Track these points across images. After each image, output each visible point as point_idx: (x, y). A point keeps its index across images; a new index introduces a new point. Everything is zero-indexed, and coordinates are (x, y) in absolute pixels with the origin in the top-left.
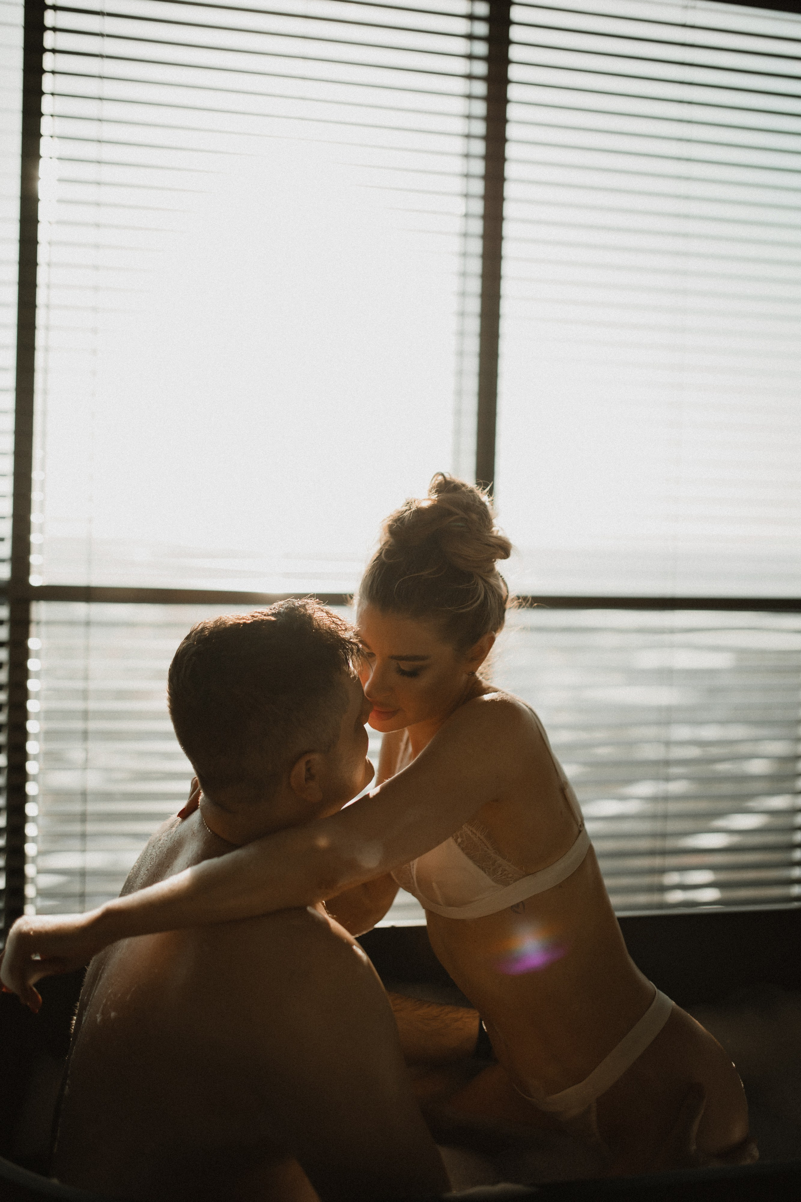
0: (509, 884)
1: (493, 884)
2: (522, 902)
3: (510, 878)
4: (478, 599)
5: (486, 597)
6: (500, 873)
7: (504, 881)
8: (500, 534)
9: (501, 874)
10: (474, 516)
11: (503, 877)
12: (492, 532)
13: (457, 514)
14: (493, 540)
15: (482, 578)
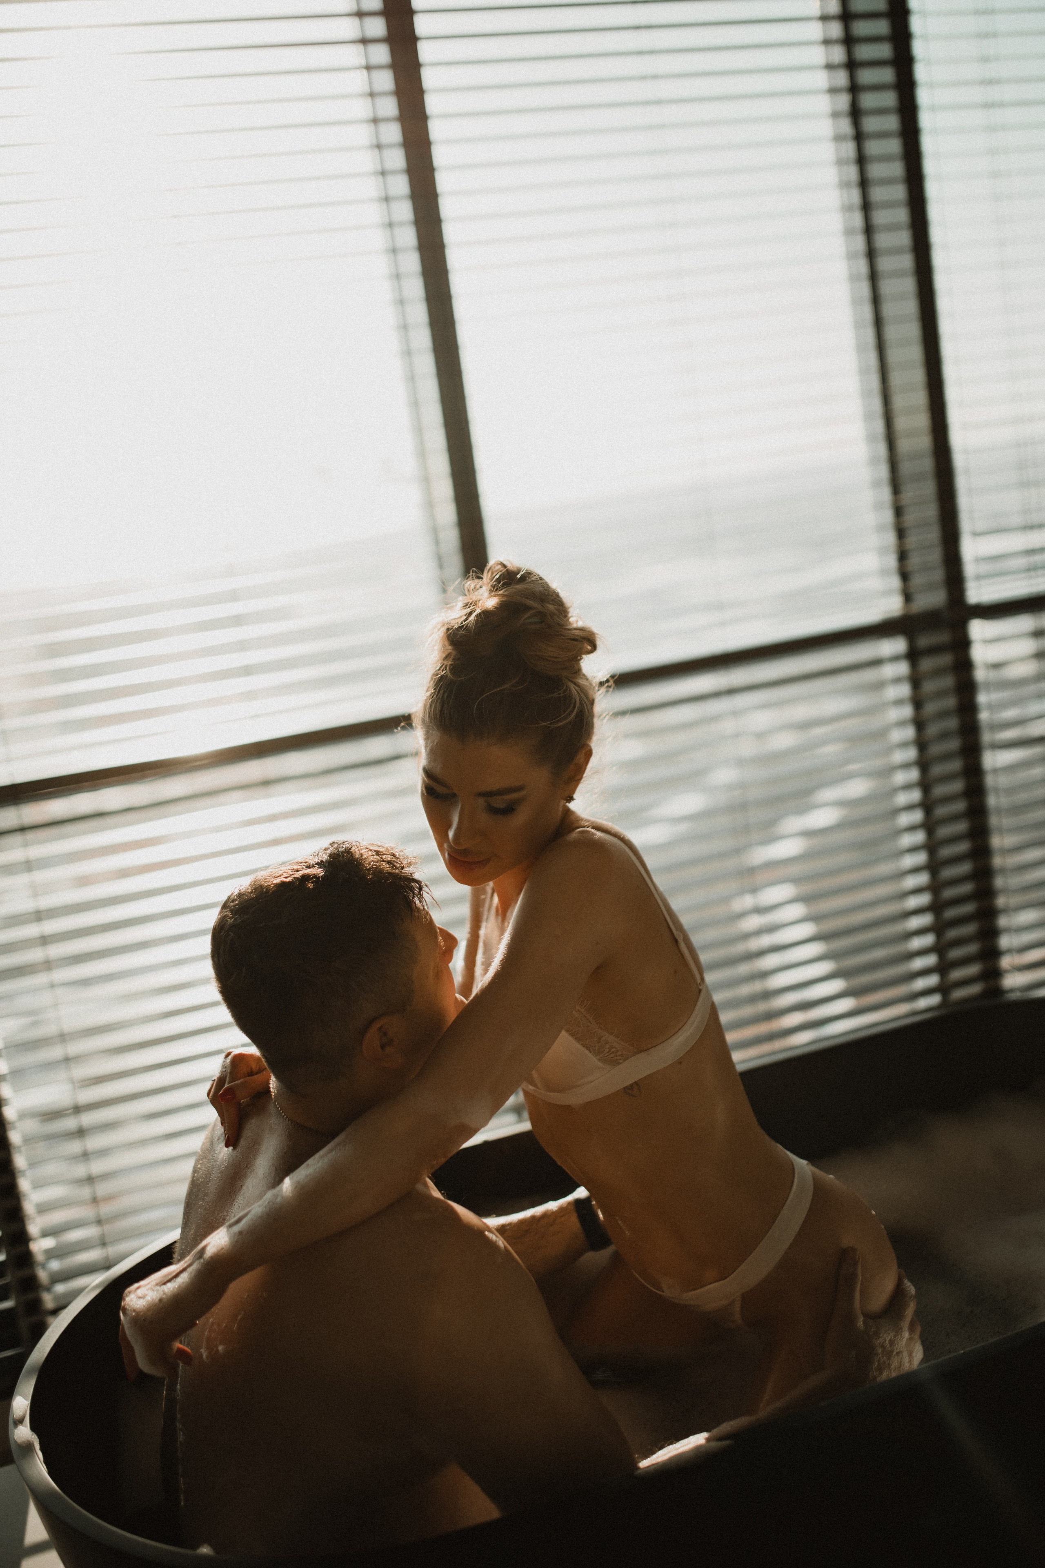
0: (619, 1064)
1: (600, 1064)
2: (635, 1082)
3: (619, 1056)
4: (574, 707)
5: (581, 704)
6: (607, 1050)
7: (613, 1061)
8: (580, 624)
9: (609, 1052)
10: (551, 607)
11: (612, 1056)
12: (570, 623)
13: (535, 608)
14: (577, 632)
15: (572, 682)
